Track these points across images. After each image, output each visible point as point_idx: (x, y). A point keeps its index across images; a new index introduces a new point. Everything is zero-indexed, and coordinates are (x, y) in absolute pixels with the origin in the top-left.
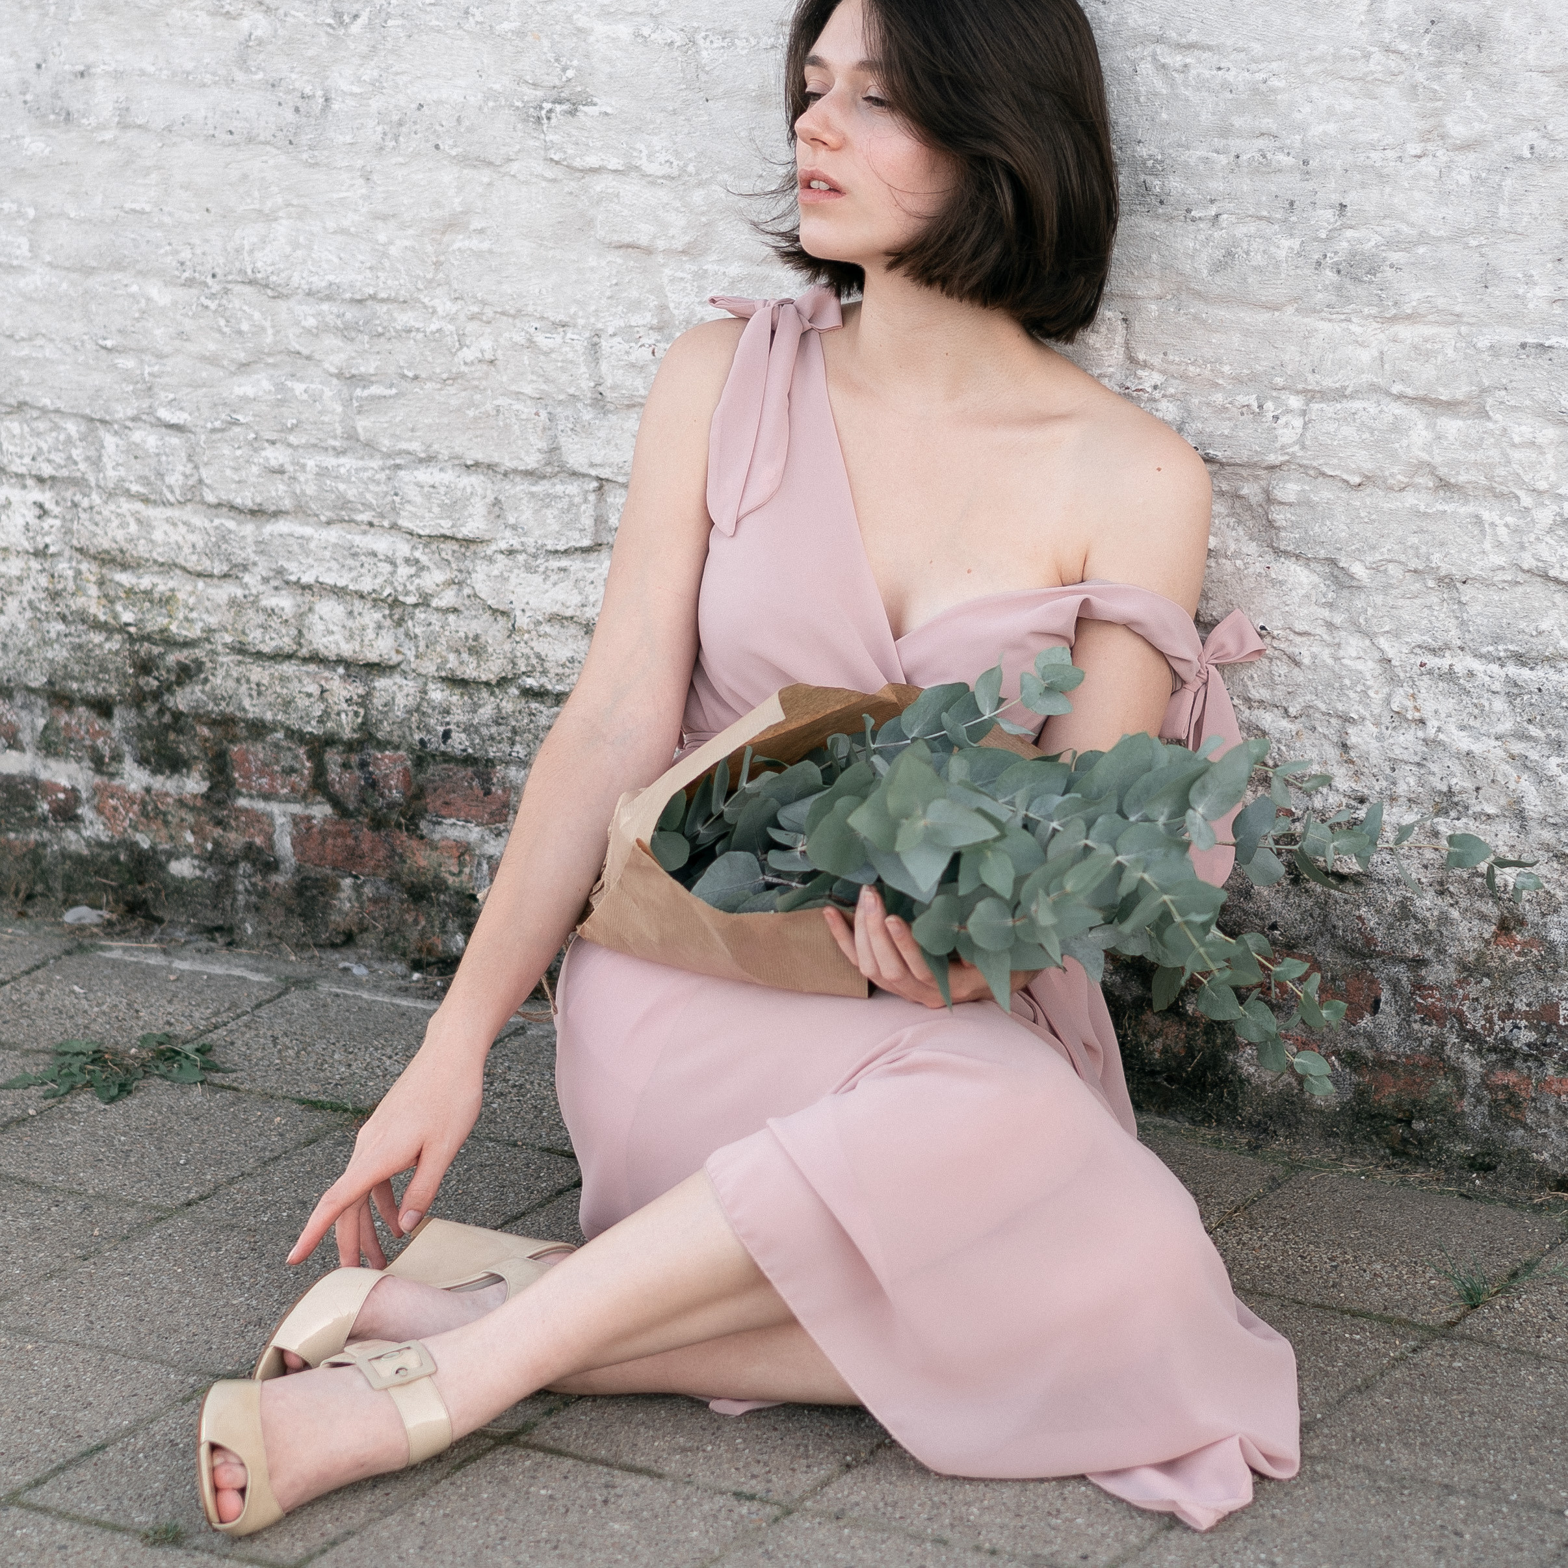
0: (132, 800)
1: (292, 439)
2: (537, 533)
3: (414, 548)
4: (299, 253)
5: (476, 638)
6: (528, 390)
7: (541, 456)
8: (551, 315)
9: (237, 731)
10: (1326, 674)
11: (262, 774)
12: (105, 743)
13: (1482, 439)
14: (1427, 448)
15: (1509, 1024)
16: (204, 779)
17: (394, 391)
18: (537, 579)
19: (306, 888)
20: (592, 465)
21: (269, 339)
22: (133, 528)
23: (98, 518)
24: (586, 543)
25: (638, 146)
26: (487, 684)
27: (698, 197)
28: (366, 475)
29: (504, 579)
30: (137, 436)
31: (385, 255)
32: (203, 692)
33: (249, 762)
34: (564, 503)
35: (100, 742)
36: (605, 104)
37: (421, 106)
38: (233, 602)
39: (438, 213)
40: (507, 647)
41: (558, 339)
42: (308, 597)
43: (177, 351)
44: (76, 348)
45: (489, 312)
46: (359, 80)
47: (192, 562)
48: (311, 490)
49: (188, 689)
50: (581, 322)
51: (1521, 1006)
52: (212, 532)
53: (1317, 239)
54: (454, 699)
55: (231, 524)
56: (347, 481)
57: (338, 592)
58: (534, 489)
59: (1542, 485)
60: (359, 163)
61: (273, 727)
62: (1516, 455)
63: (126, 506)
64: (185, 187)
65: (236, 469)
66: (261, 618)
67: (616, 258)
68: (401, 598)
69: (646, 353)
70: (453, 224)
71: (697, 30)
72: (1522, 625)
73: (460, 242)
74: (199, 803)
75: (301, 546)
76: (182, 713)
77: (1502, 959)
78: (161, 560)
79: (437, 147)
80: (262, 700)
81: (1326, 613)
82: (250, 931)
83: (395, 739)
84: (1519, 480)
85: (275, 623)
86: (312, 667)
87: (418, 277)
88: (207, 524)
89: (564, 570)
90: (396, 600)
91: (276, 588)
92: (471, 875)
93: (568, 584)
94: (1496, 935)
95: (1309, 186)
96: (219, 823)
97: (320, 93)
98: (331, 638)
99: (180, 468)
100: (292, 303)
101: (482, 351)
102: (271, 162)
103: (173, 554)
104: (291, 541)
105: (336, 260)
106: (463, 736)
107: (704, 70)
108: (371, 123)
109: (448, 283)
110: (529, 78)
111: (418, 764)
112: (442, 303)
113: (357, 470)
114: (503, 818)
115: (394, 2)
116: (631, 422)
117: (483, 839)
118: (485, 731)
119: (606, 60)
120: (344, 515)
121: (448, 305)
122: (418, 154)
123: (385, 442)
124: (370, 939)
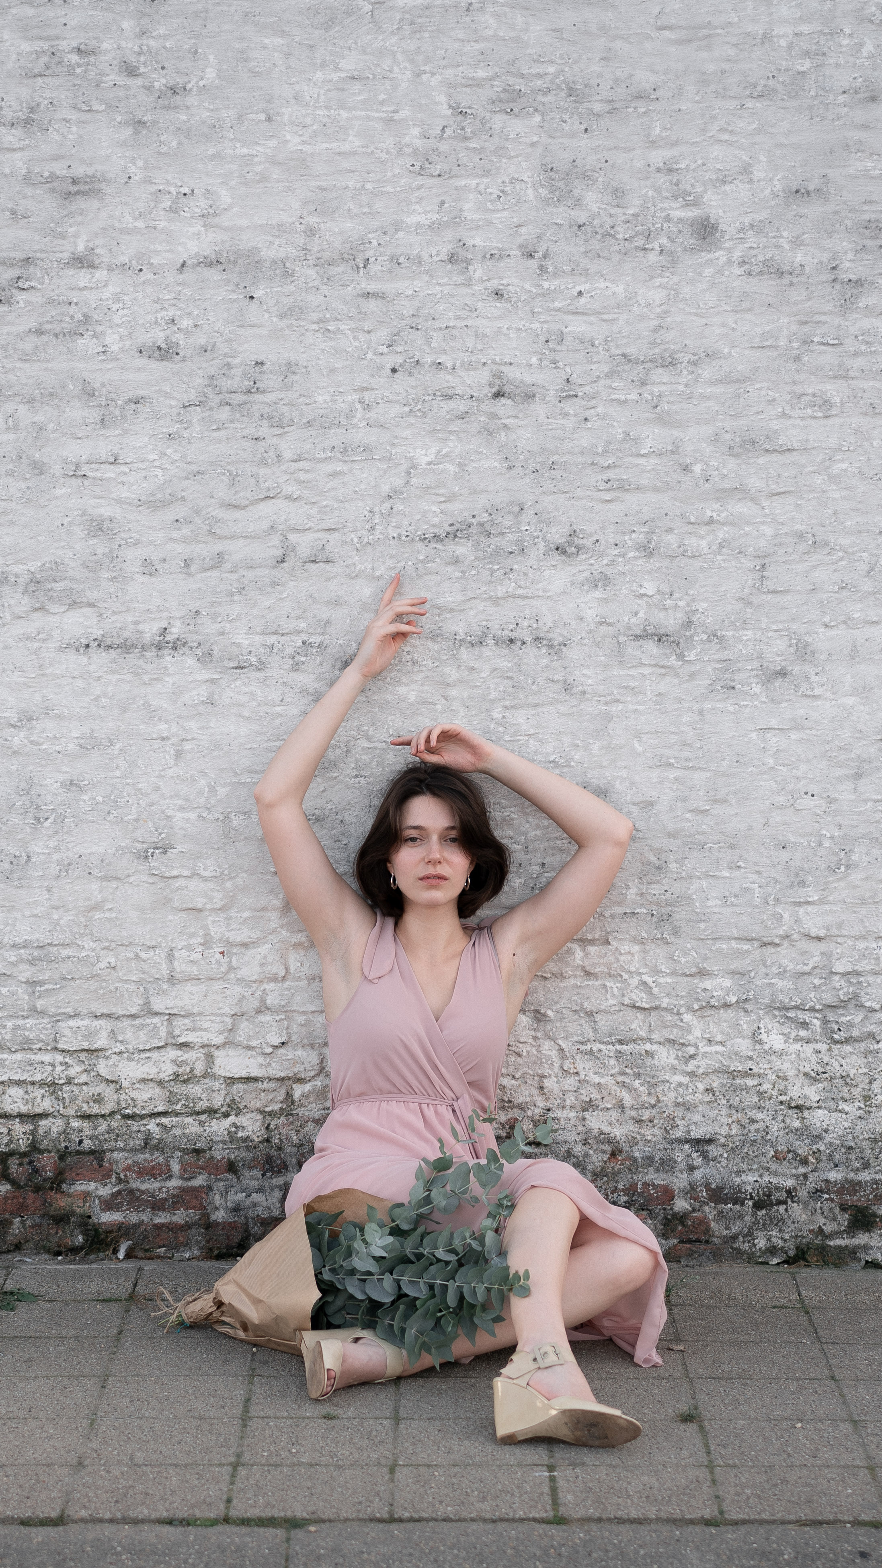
2: (134, 1043)
3: (64, 1057)
4: (8, 928)
5: (99, 1095)
6: (134, 978)
7: (139, 1007)
8: (148, 943)
10: (533, 1059)
13: (606, 953)
14: (582, 959)
15: (616, 1195)
17: (58, 986)
18: (134, 1063)
20: (167, 1008)
24: (161, 1044)
25: (199, 864)
26: (103, 1116)
27: (229, 884)
28: (41, 1026)
29: (115, 1065)
31: (58, 924)
34: (151, 1027)
36: (180, 848)
37: (81, 856)
39: (88, 903)
40: (115, 1097)
41: (152, 953)
45: (113, 945)
46: (47, 847)
48: (8, 1037)
50: (164, 945)
51: (620, 1186)
53: (532, 878)
54: (85, 1125)
56: (31, 1030)
57: (19, 1083)
58: (134, 1022)
59: (633, 969)
60: (46, 884)
62: (622, 958)
67: (184, 915)
68: (57, 1081)
69: (199, 956)
70: (96, 907)
72: (623, 1028)
73: (98, 915)
77: (613, 1168)
79: (90, 873)
81: (533, 1033)
83: (50, 1148)
84: (622, 968)
86: (2, 1121)
87: (75, 932)
89: (148, 1058)
90: (54, 1083)
92: (90, 1206)
93: (150, 1064)
94: (609, 1158)
95: (528, 857)
97: (24, 854)
98: (15, 1105)
101: (109, 963)
105: (29, 929)
106: (90, 1141)
107: (234, 829)
108: (53, 866)
109: (92, 935)
110: (140, 839)
111: (62, 1158)
112: (88, 943)
113: (36, 1025)
114: (110, 1177)
115: (69, 810)
116: (189, 987)
117: (97, 1188)
118: (101, 1138)
119: (182, 828)
120: (26, 1046)
121: (91, 944)
122: (78, 878)
123: (53, 1010)
124: (31, 1245)
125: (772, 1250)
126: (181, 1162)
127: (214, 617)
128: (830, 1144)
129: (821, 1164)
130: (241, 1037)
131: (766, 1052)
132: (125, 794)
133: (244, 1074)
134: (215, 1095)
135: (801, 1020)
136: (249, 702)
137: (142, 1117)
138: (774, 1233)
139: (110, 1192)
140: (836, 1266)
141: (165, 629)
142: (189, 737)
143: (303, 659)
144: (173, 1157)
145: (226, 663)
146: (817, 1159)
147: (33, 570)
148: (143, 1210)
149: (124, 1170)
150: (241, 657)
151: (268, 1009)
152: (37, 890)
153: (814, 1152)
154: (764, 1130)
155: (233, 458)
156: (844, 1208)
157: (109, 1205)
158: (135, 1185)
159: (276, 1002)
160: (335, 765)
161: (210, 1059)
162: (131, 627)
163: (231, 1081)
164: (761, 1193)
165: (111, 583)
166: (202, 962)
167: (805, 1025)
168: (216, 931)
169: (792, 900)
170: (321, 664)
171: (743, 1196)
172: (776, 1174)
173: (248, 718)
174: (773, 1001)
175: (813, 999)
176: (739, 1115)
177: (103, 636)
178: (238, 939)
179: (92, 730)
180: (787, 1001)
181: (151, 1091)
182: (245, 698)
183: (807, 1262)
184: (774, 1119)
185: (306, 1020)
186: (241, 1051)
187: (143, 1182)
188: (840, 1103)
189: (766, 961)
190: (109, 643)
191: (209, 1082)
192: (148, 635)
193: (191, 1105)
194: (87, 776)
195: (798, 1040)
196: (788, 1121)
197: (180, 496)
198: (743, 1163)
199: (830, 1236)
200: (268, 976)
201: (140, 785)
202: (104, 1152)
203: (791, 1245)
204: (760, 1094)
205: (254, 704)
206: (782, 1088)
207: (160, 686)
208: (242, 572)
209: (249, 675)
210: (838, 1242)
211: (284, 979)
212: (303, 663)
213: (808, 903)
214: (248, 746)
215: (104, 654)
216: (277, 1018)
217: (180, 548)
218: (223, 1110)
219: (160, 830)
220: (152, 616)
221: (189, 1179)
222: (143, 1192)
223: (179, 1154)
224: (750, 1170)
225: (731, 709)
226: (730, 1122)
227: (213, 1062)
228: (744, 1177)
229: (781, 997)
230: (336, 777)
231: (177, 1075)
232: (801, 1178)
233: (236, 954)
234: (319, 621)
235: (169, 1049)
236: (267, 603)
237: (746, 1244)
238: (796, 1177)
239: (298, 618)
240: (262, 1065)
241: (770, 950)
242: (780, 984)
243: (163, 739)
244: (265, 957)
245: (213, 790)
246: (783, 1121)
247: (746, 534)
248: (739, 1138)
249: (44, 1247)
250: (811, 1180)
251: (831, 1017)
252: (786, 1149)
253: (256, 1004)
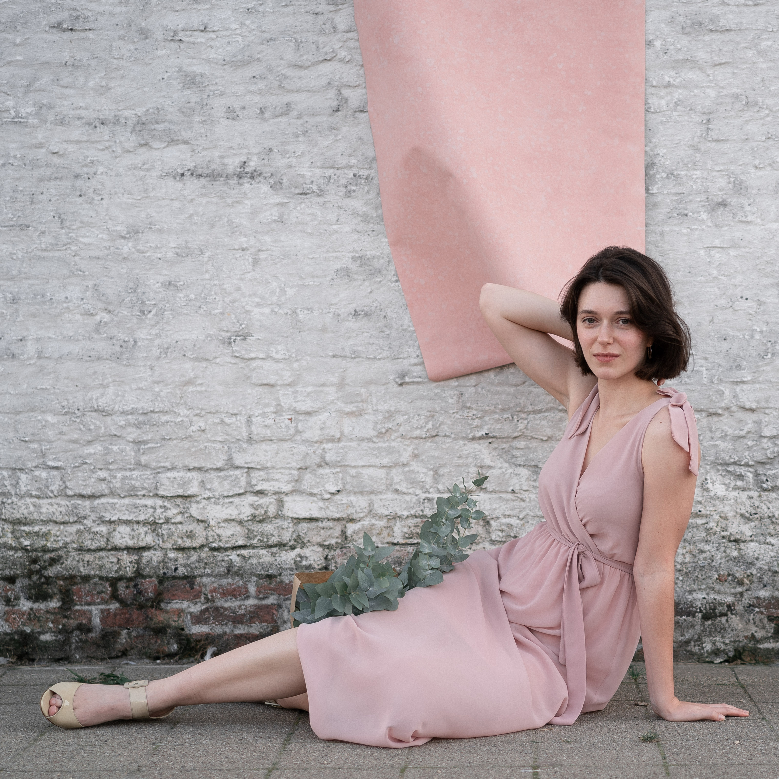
0: (23, 614)
1: (111, 467)
2: (219, 490)
3: (163, 502)
4: (119, 398)
5: (191, 532)
6: (220, 439)
7: (223, 462)
8: (231, 411)
9: (76, 580)
11: (87, 595)
12: (12, 593)
16: (59, 601)
17: (159, 445)
18: (219, 507)
19: (106, 636)
20: (246, 463)
21: (102, 430)
22: (32, 508)
23: (15, 506)
24: (242, 491)
25: (272, 349)
26: (194, 549)
27: (296, 365)
28: (144, 477)
29: (204, 508)
30: (37, 473)
31: (159, 395)
32: (61, 568)
33: (82, 592)
34: (233, 478)
35: (9, 593)
36: (256, 336)
37: (177, 342)
38: (79, 531)
39: (183, 379)
40: (204, 533)
41: (234, 419)
42: (113, 526)
43: (58, 439)
44: (10, 442)
45: (203, 413)
46: (150, 334)
47: (60, 518)
48: (118, 485)
49: (54, 567)
50: (244, 413)
52: (70, 506)
54: (180, 555)
55: (80, 502)
56: (136, 479)
57: (127, 522)
58: (220, 474)
60: (149, 363)
61: (94, 576)
63: (29, 500)
64: (67, 378)
65: (84, 481)
66: (91, 536)
67: (260, 389)
68: (157, 521)
69: (272, 421)
70: (189, 383)
71: (297, 308)
73: (191, 389)
74: (56, 611)
75: (112, 507)
76: (51, 577)
78: (44, 519)
79: (184, 355)
80: (90, 567)
82: (78, 656)
83: (151, 574)
85: (98, 537)
86: (113, 552)
87: (173, 402)
88: (68, 503)
89: (231, 502)
90: (155, 522)
91: (98, 524)
92: (183, 620)
93: (233, 507)
96: (66, 617)
97: (131, 340)
98: (124, 540)
99: (58, 483)
100: (113, 417)
101: (200, 427)
102: (108, 366)
103: (50, 517)
104: (108, 505)
105: (135, 399)
106: (183, 569)
107: (300, 321)
108: (155, 349)
109: (186, 404)
110: (225, 329)
111: (161, 582)
112: (183, 411)
113: (140, 476)
114: (199, 597)
115: (167, 305)
116: (264, 446)
117: (189, 607)
118: (193, 566)
119: (258, 320)
120: (132, 493)
121: (186, 411)
122: (175, 358)
123: (154, 464)
124: (135, 651)
125: (716, 652)
126: (257, 585)
127: (283, 154)
128: (761, 569)
129: (754, 585)
130: (305, 486)
131: (711, 498)
132: (213, 293)
133: (307, 515)
134: (284, 532)
135: (738, 473)
136: (311, 221)
137: (226, 549)
138: (718, 639)
139: (199, 609)
140: (765, 664)
141: (245, 162)
142: (264, 249)
143: (354, 188)
144: (250, 581)
145: (293, 190)
146: (750, 581)
147: (139, 114)
148: (226, 624)
149: (211, 591)
150: (305, 186)
151: (327, 464)
152: (142, 368)
153: (748, 576)
154: (710, 559)
155: (298, 28)
156: (771, 619)
157: (198, 619)
158: (220, 603)
159: (334, 458)
160: (380, 272)
161: (280, 503)
162: (218, 161)
163: (298, 520)
164: (708, 607)
165: (201, 125)
166: (274, 426)
167: (741, 477)
168: (286, 402)
169: (732, 380)
170: (368, 192)
171: (694, 609)
172: (719, 592)
173: (310, 234)
174: (717, 458)
175: (747, 457)
176: (691, 547)
177: (195, 167)
178: (303, 408)
179: (187, 242)
180: (727, 458)
181: (233, 529)
182: (308, 218)
183: (743, 660)
184: (717, 550)
185: (357, 473)
186: (305, 497)
187: (226, 601)
188: (768, 537)
189: (711, 428)
190: (200, 173)
191: (279, 522)
192: (231, 167)
193: (265, 540)
194: (182, 278)
195: (736, 489)
196: (728, 551)
197: (256, 58)
198: (694, 584)
199: (760, 641)
200: (326, 437)
201: (225, 286)
202: (195, 577)
203: (730, 648)
204: (708, 530)
205: (316, 222)
206: (724, 526)
207: (240, 207)
208: (306, 118)
209: (311, 200)
210: (766, 645)
211: (339, 440)
212: (354, 191)
213: (743, 382)
214: (311, 256)
215: (195, 181)
216: (334, 471)
217: (257, 99)
218: (291, 544)
219: (241, 322)
220: (235, 152)
221: (263, 599)
222: (226, 609)
223: (255, 579)
224: (700, 589)
225: (685, 231)
226: (684, 552)
227: (283, 506)
228: (695, 595)
229: (723, 455)
230: (380, 282)
231: (254, 516)
232: (738, 596)
233: (301, 420)
234: (366, 158)
235: (248, 495)
236: (326, 144)
237: (697, 648)
238: (735, 595)
239: (350, 156)
240: (321, 508)
241: (715, 419)
242: (722, 445)
243: (243, 250)
244: (324, 423)
245: (283, 291)
246: (725, 552)
247: (695, 96)
248: (691, 565)
249: (145, 654)
250: (745, 597)
251: (761, 470)
252: (726, 573)
253: (318, 460)
